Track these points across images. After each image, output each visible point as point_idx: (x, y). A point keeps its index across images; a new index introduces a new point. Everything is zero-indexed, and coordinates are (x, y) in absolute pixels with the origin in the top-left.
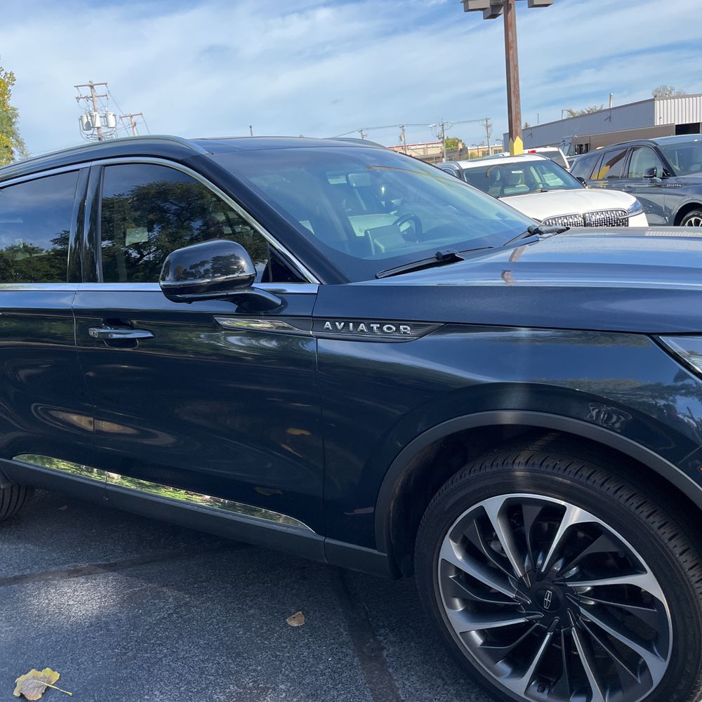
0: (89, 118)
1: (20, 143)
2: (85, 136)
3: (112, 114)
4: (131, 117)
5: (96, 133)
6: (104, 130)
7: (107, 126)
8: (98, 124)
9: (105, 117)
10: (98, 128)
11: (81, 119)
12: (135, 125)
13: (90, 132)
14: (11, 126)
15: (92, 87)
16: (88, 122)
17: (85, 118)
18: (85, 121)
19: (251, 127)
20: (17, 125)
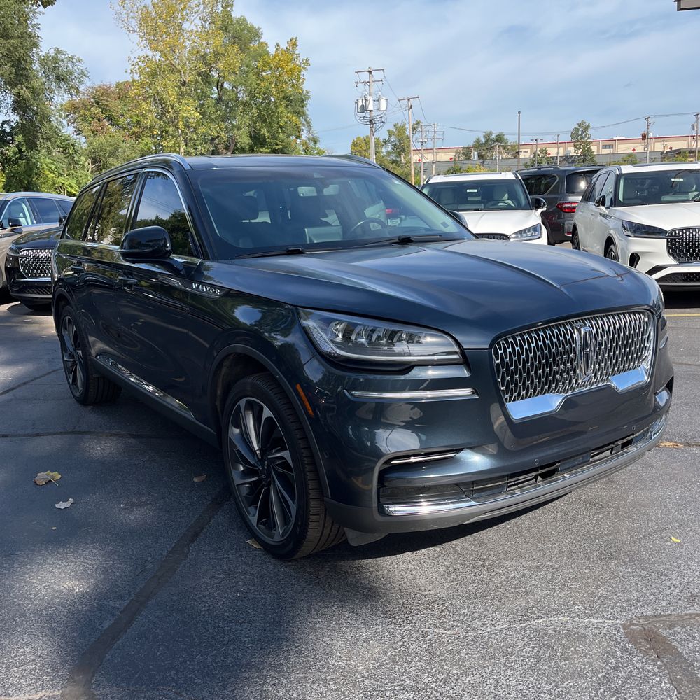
0: (364, 101)
1: (308, 123)
2: (358, 118)
3: (384, 98)
4: (409, 100)
5: (368, 115)
6: (375, 113)
7: (379, 109)
8: (371, 108)
9: (378, 101)
10: (371, 111)
11: (357, 103)
12: (411, 107)
13: (363, 114)
14: (302, 107)
15: (370, 73)
16: (363, 105)
17: (361, 101)
18: (360, 104)
19: (519, 113)
20: (308, 106)
